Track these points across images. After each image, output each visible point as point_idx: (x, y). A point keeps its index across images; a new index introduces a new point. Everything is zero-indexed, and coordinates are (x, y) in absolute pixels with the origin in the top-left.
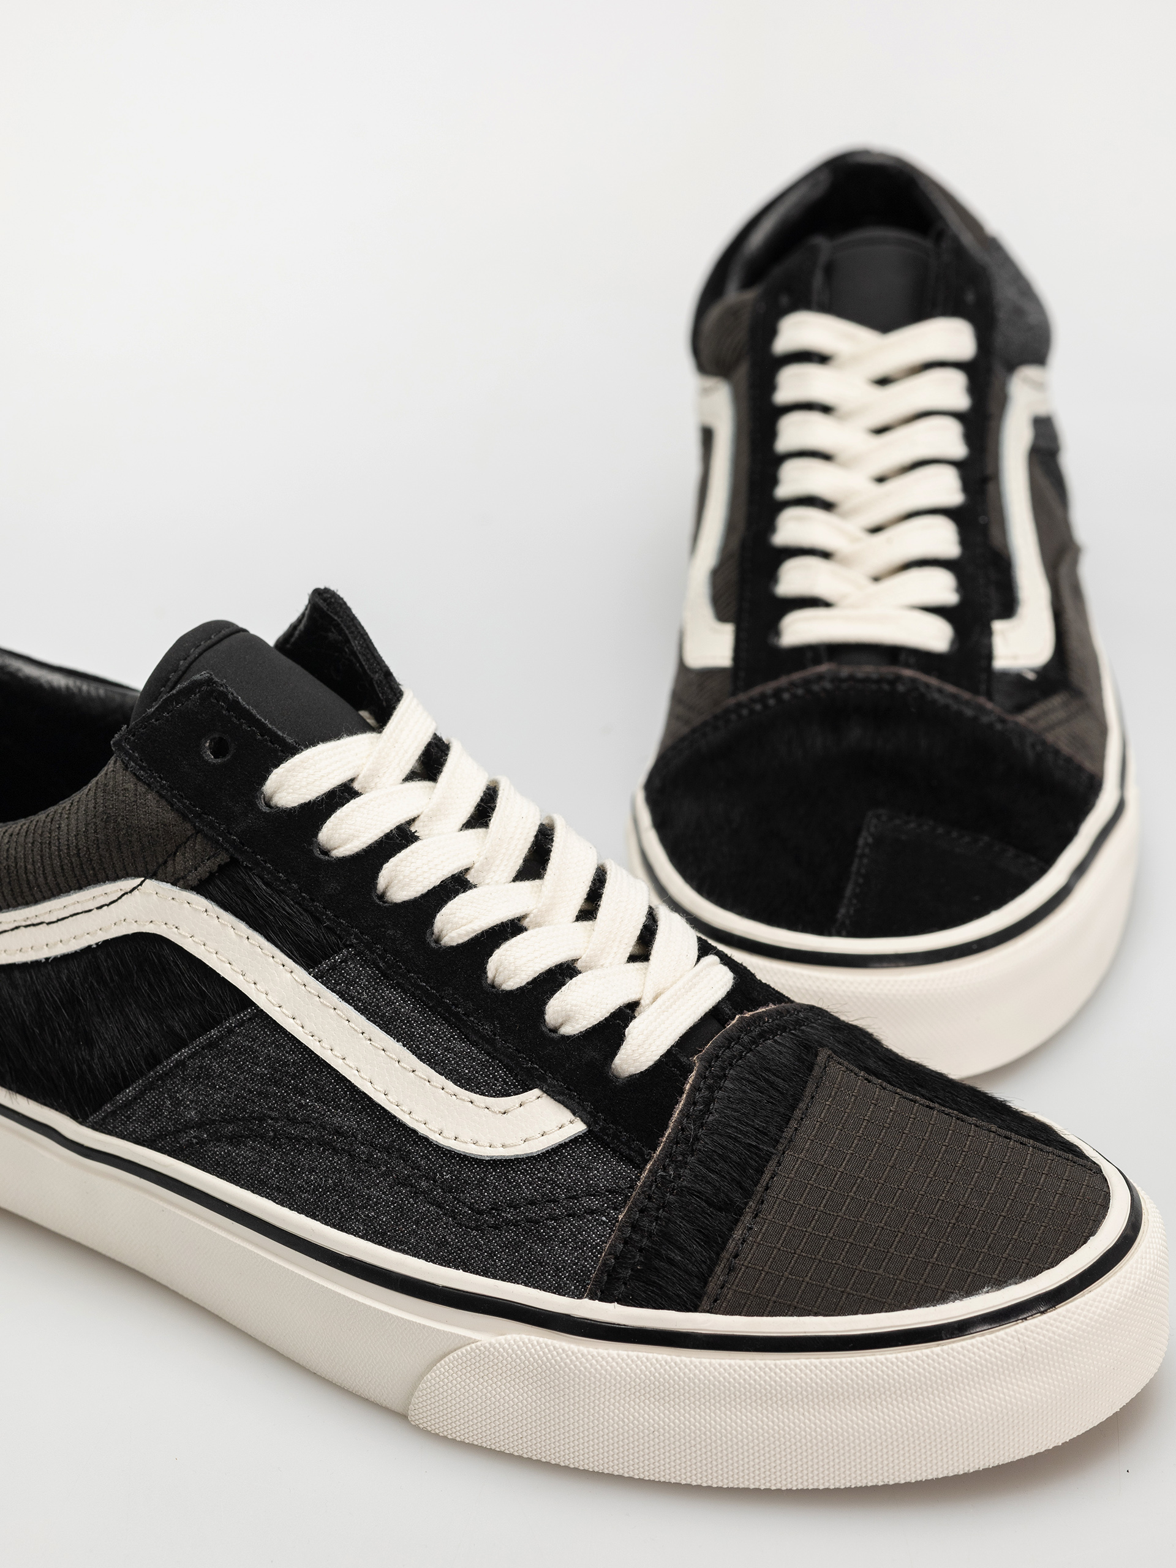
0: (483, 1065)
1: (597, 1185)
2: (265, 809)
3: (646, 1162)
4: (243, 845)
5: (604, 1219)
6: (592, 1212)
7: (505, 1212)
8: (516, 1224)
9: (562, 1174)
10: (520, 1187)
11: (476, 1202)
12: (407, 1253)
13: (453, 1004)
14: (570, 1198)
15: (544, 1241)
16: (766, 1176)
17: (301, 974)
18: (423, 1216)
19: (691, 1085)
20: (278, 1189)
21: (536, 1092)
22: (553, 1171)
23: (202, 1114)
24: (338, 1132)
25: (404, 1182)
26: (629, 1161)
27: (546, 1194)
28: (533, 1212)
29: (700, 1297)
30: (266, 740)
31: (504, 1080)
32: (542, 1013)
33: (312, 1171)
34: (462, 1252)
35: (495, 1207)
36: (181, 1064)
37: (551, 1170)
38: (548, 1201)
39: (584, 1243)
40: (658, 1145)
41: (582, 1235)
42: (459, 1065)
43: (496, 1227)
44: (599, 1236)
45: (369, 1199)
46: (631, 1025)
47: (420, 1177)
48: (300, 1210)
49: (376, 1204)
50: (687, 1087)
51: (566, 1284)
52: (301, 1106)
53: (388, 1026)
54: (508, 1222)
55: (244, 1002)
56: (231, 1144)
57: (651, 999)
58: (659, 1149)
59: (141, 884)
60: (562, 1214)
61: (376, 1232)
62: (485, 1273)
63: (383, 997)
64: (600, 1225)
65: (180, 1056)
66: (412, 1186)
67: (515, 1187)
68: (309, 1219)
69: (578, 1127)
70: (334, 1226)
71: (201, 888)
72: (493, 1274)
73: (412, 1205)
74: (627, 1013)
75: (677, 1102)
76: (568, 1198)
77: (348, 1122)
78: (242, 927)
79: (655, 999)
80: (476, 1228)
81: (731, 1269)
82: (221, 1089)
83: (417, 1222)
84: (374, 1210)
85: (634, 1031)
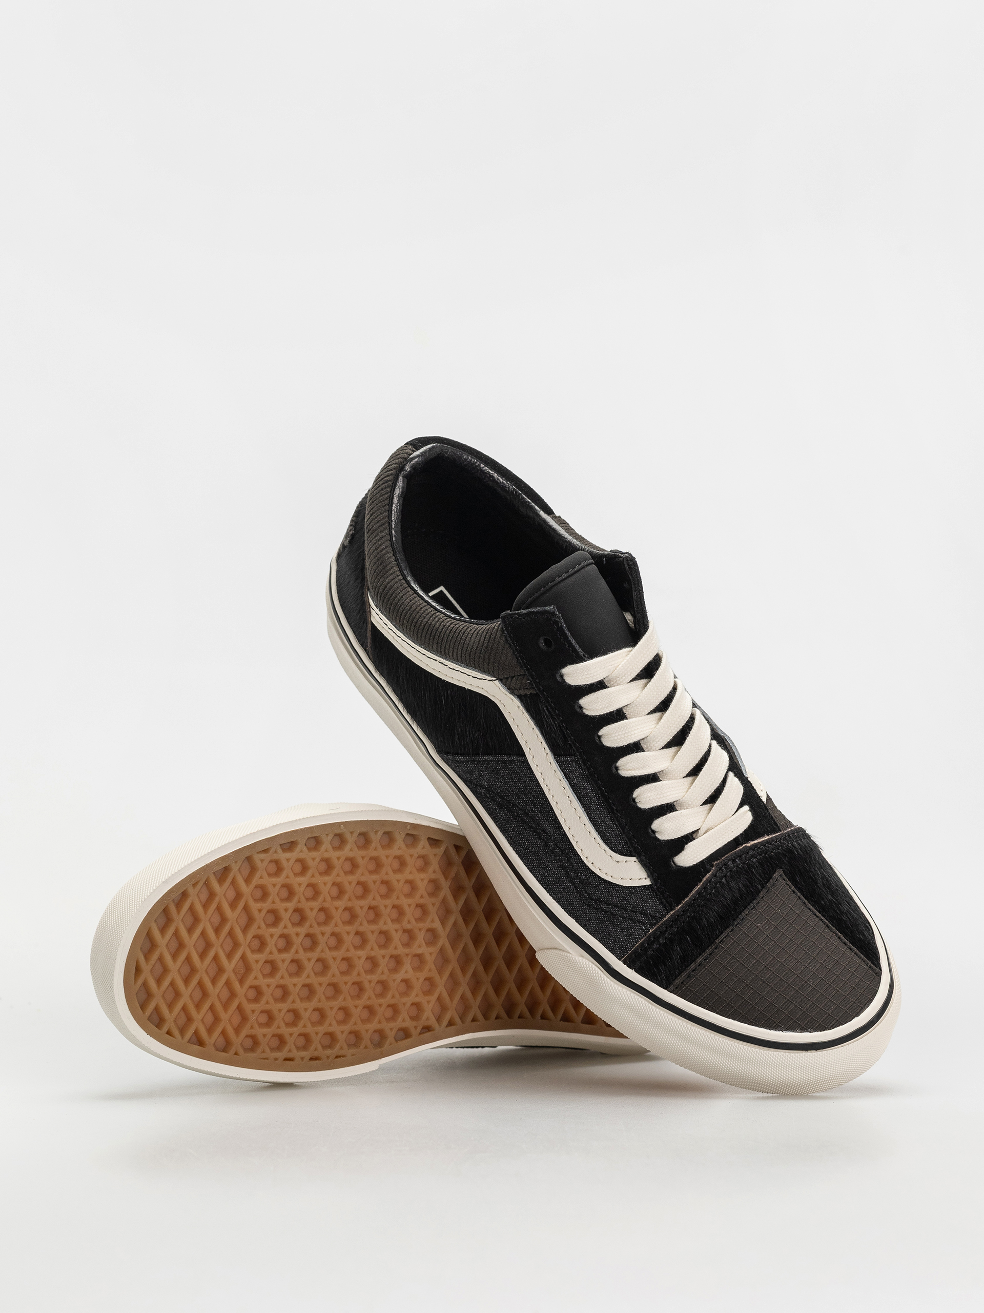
0: (616, 835)
1: (647, 911)
2: (559, 679)
3: (672, 910)
4: (544, 691)
5: (644, 928)
6: (639, 922)
7: (602, 905)
8: (606, 912)
9: (633, 899)
10: (613, 897)
11: (592, 893)
12: (555, 900)
13: (613, 803)
14: (632, 911)
15: (615, 926)
16: (723, 936)
17: (550, 757)
18: (568, 887)
19: (707, 879)
20: (511, 838)
21: (634, 859)
22: (630, 896)
23: (490, 787)
24: (544, 831)
25: (564, 868)
26: (665, 906)
27: (623, 904)
28: (615, 911)
29: (670, 984)
30: (570, 650)
31: (623, 846)
32: (651, 824)
33: (527, 840)
34: (578, 912)
35: (599, 900)
36: (488, 762)
37: (629, 895)
38: (622, 908)
39: (631, 935)
40: (680, 903)
41: (631, 930)
42: (605, 830)
43: (596, 909)
44: (639, 935)
45: (547, 867)
46: (689, 844)
47: (572, 871)
48: (517, 853)
49: (549, 870)
50: (704, 879)
51: (616, 949)
52: (532, 810)
53: (580, 798)
54: (602, 910)
55: (523, 754)
56: (498, 806)
57: (704, 831)
58: (680, 906)
59: (494, 680)
60: (627, 917)
61: (545, 883)
62: (584, 927)
63: (583, 785)
64: (641, 930)
65: (488, 758)
66: (567, 872)
67: (611, 895)
68: (519, 859)
69: (648, 882)
70: (528, 868)
71: (521, 698)
72: (587, 928)
73: (564, 880)
74: (689, 838)
75: (697, 885)
76: (631, 911)
77: (550, 830)
78: (532, 723)
79: (706, 832)
80: (588, 905)
81: (689, 976)
82: (501, 781)
83: (564, 888)
84: (547, 872)
85: (690, 847)
